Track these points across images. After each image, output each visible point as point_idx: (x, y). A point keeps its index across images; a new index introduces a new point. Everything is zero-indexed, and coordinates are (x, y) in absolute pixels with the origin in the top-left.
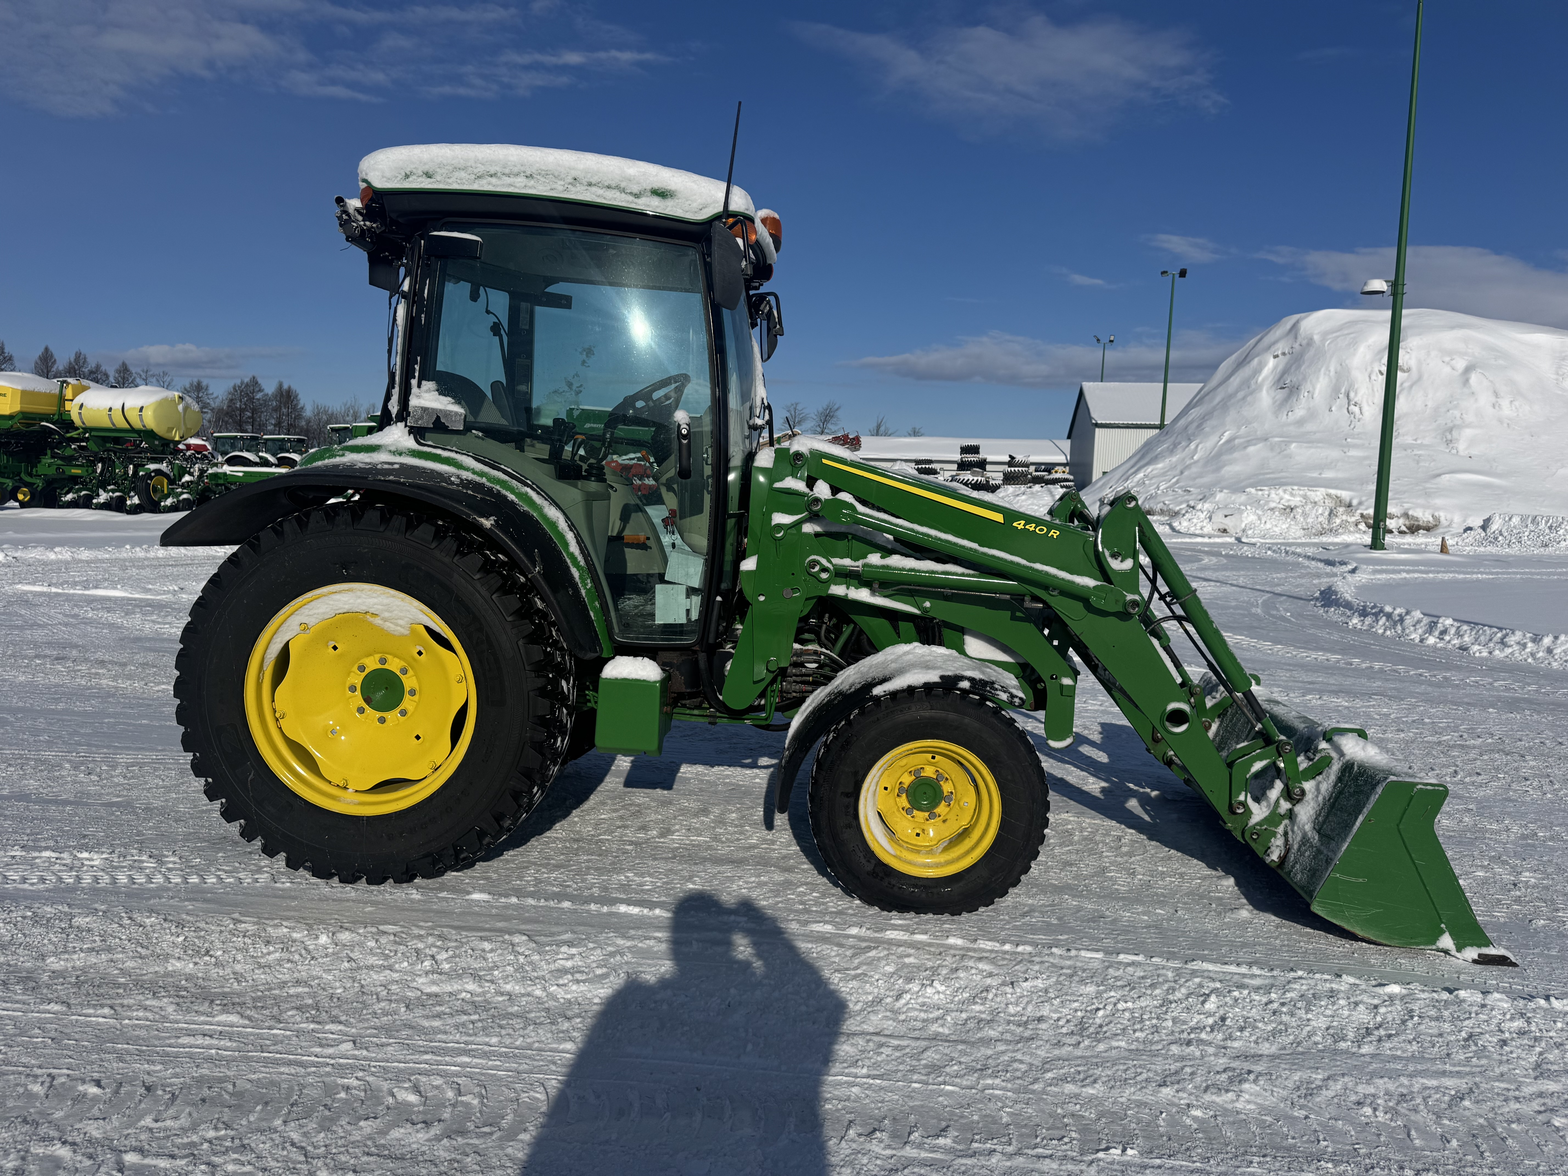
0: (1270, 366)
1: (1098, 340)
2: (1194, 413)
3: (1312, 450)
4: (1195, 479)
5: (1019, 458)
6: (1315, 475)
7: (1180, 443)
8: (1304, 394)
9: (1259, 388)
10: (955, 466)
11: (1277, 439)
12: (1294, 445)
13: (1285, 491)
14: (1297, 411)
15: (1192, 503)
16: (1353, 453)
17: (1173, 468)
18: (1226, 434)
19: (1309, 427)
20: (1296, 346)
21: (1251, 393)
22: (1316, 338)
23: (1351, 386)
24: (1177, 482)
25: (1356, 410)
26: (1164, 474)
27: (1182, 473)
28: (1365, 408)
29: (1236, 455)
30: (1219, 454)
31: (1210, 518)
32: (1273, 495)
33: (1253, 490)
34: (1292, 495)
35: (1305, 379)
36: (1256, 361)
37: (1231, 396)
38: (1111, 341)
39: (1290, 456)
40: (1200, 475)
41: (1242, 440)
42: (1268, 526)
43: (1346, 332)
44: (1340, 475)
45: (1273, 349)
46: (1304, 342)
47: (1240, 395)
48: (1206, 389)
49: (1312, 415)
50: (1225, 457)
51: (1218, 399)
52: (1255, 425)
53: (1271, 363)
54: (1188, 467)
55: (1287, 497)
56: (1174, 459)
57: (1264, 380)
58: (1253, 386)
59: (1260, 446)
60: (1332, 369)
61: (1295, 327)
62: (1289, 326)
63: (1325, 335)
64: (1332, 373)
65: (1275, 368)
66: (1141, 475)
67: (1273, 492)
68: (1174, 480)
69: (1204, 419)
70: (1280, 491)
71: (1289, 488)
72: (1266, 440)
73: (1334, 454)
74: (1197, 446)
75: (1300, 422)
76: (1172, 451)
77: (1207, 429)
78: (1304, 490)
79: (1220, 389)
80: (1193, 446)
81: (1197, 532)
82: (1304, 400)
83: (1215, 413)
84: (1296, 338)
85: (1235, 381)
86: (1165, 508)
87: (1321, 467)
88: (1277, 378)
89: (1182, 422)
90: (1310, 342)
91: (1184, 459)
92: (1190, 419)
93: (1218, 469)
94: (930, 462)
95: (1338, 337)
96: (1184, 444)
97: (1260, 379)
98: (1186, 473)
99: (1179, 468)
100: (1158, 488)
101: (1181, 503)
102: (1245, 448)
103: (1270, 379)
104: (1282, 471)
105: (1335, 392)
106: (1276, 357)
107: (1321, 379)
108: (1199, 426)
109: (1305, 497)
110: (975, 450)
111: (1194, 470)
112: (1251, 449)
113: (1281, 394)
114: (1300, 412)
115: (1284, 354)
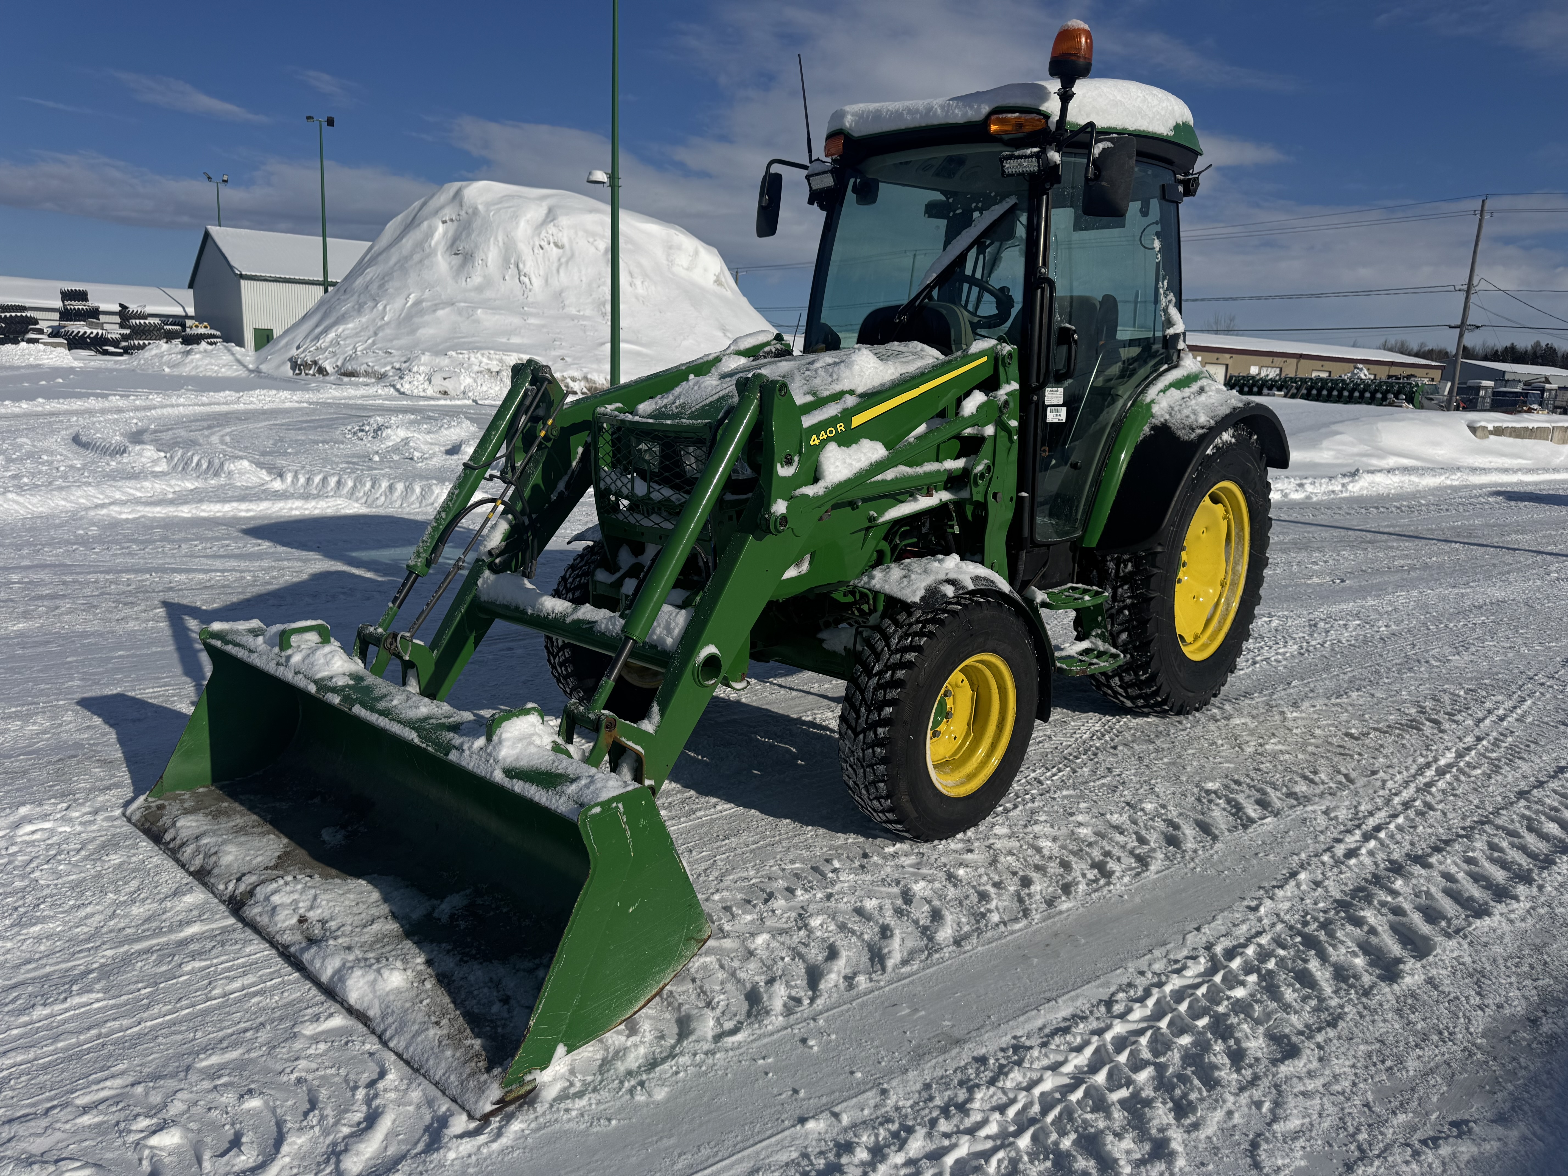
0: (440, 232)
1: (209, 178)
2: (371, 273)
3: (497, 317)
4: (391, 340)
5: (133, 307)
6: (504, 340)
7: (365, 303)
8: (478, 262)
9: (433, 253)
10: (57, 316)
11: (463, 304)
12: (479, 311)
13: (483, 355)
14: (474, 277)
15: (397, 366)
16: (532, 321)
17: (365, 328)
18: (412, 296)
19: (488, 294)
20: (463, 213)
21: (428, 256)
22: (480, 207)
23: (519, 257)
24: (374, 343)
25: (526, 280)
26: (357, 334)
27: (376, 334)
28: (534, 280)
29: (427, 318)
30: (409, 317)
31: (430, 381)
32: (473, 359)
33: (454, 354)
34: (489, 358)
35: (476, 247)
36: (426, 224)
37: (407, 258)
38: (224, 181)
39: (477, 321)
40: (397, 337)
41: (429, 304)
42: (484, 388)
43: (506, 205)
44: (526, 341)
45: (440, 214)
46: (470, 211)
47: (417, 257)
48: (376, 248)
49: (488, 283)
50: (417, 320)
51: (393, 260)
52: (438, 288)
53: (441, 229)
54: (381, 328)
55: (485, 360)
56: (364, 320)
57: (437, 243)
58: (428, 250)
59: (447, 310)
60: (500, 239)
61: (458, 194)
62: (452, 192)
63: (488, 205)
64: (501, 244)
65: (445, 233)
66: (332, 335)
67: (472, 355)
68: (370, 341)
69: (384, 279)
70: (479, 355)
71: (486, 352)
72: (453, 304)
73: (516, 321)
74: (385, 307)
75: (479, 289)
76: (359, 309)
77: (391, 291)
78: (500, 355)
79: (393, 250)
80: (380, 306)
81: (422, 394)
82: (479, 268)
83: (395, 274)
84: (461, 206)
85: (408, 242)
86: (370, 370)
87: (510, 333)
88: (449, 243)
89: (360, 282)
90: (476, 211)
91: (374, 320)
92: (368, 278)
93: (413, 332)
94: (23, 308)
95: (500, 209)
96: (370, 304)
97: (433, 243)
98: (380, 334)
99: (372, 329)
100: (355, 348)
101: (385, 365)
102: (435, 311)
103: (443, 243)
104: (473, 336)
105: (506, 261)
106: (444, 222)
107: (492, 248)
108: (381, 286)
109: (501, 361)
110: (82, 296)
111: (388, 331)
112: (440, 313)
113: (456, 260)
114: (477, 279)
115: (452, 220)
